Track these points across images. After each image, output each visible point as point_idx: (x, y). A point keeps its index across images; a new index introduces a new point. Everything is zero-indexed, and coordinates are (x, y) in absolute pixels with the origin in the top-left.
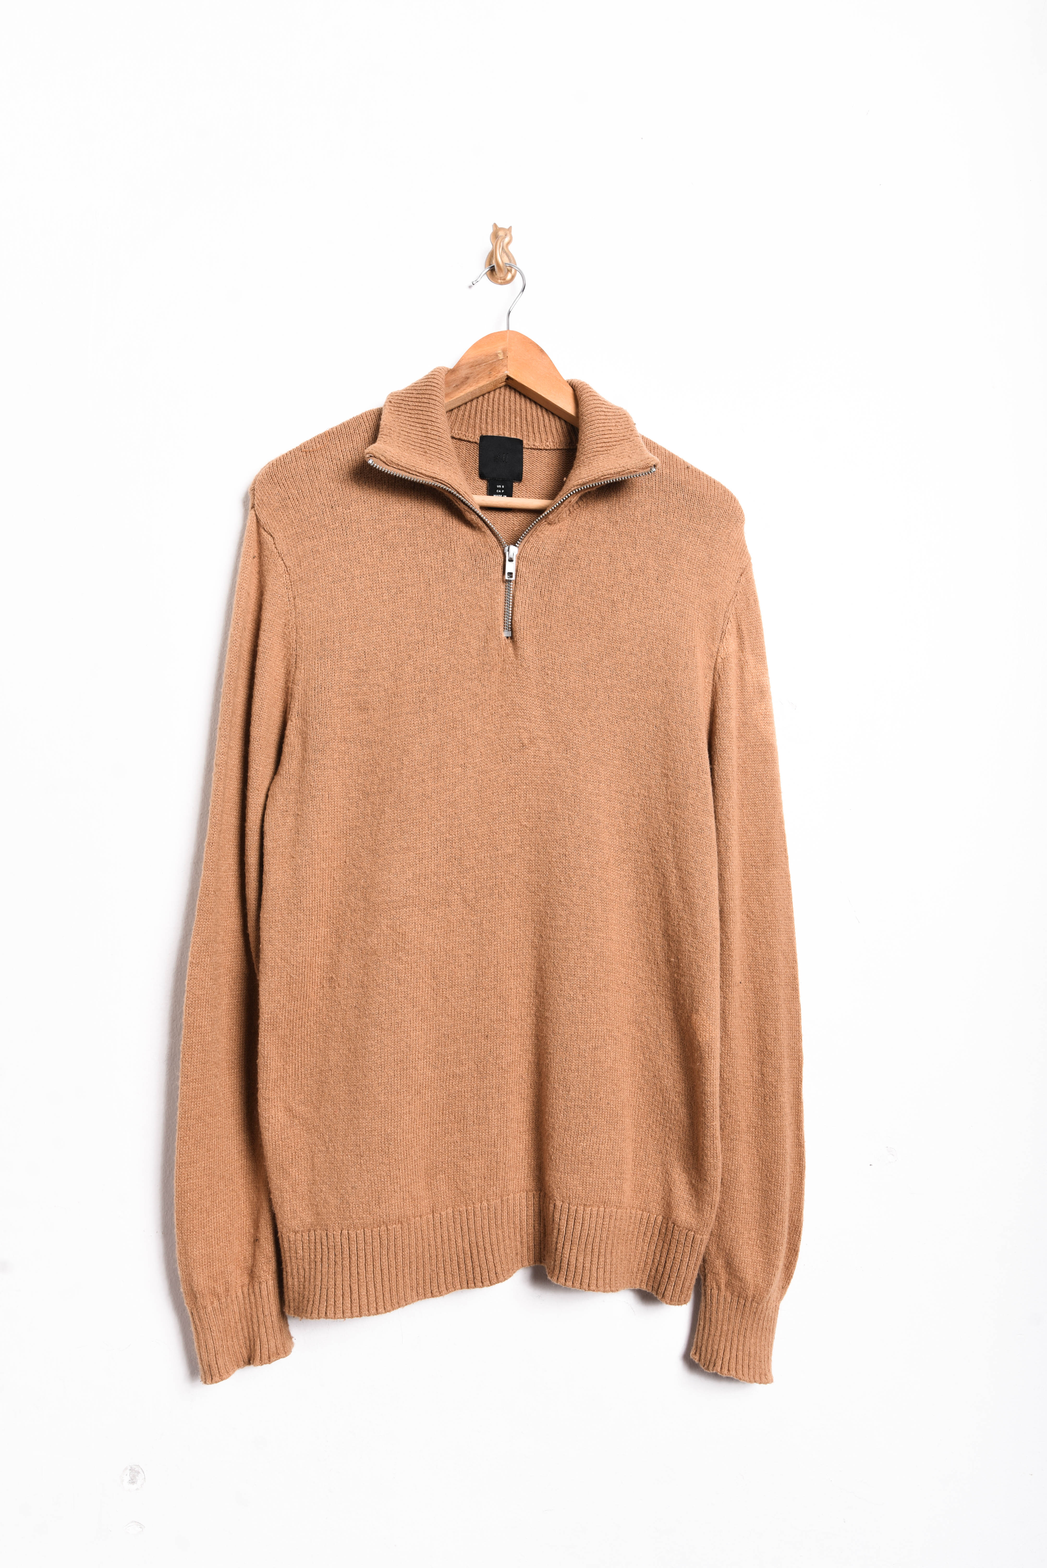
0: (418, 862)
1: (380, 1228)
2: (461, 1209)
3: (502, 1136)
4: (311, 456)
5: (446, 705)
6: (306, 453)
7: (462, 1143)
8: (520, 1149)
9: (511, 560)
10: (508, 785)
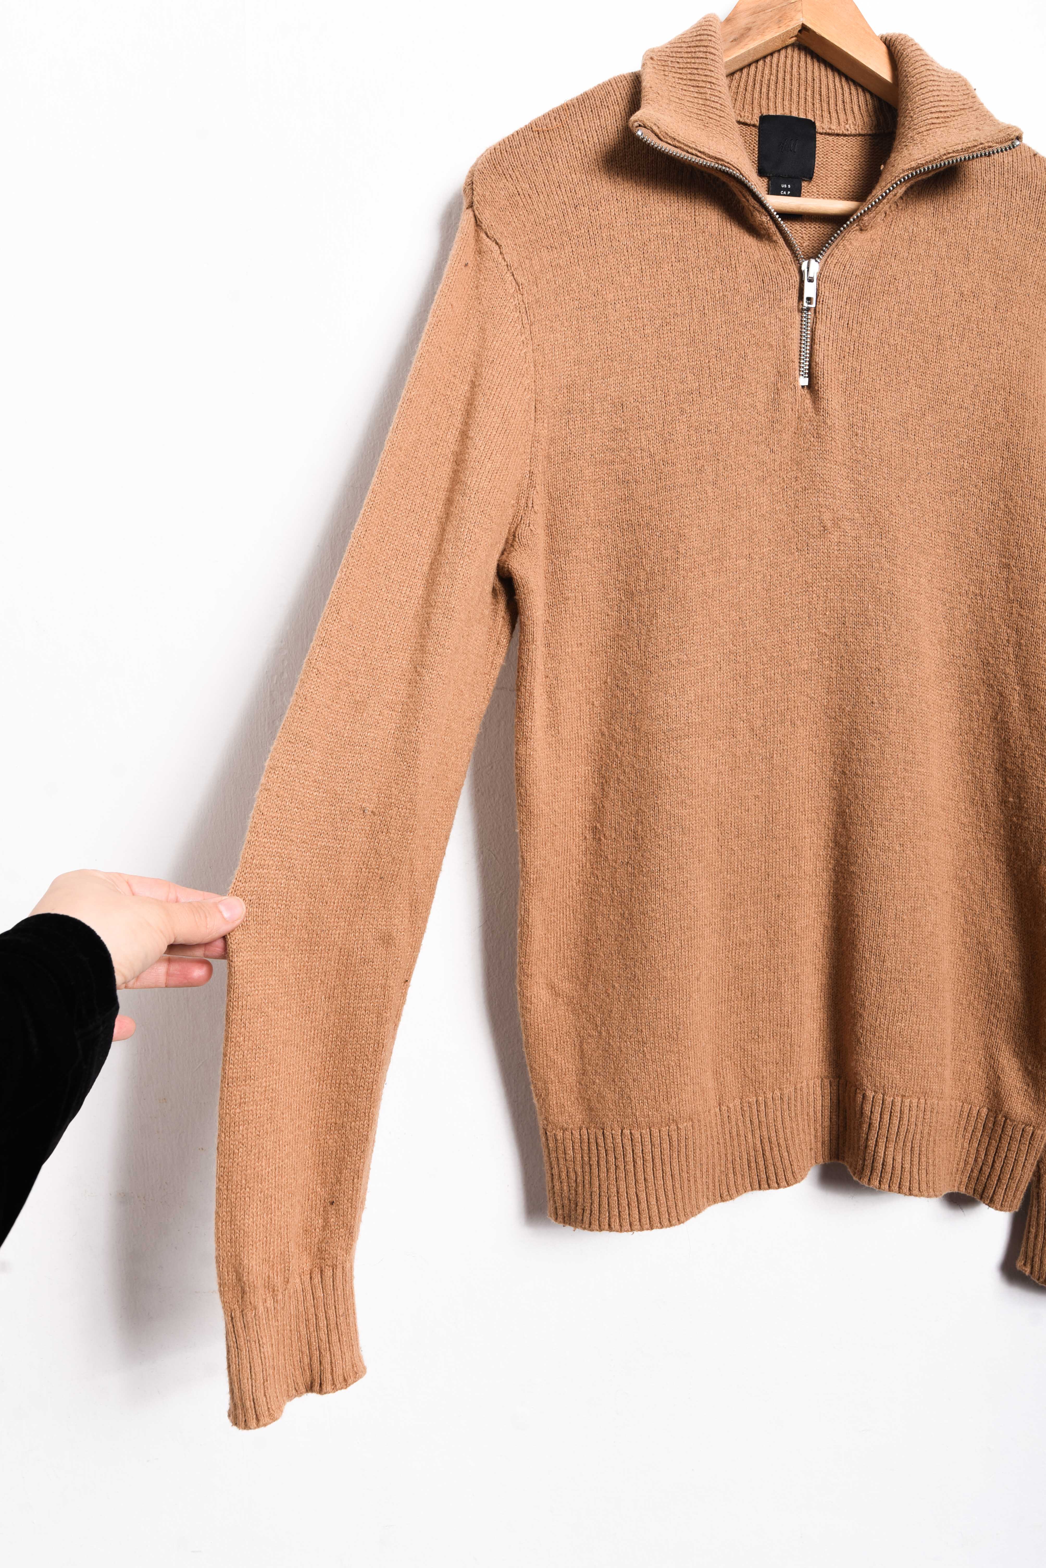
0: (700, 680)
1: (669, 1127)
2: (751, 1100)
3: (797, 1014)
4: (545, 138)
5: (728, 477)
6: (539, 134)
7: (750, 1023)
8: (813, 1029)
9: (811, 280)
10: (804, 582)
